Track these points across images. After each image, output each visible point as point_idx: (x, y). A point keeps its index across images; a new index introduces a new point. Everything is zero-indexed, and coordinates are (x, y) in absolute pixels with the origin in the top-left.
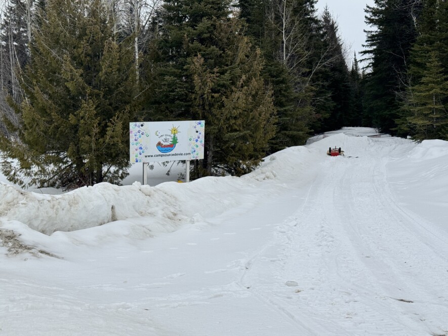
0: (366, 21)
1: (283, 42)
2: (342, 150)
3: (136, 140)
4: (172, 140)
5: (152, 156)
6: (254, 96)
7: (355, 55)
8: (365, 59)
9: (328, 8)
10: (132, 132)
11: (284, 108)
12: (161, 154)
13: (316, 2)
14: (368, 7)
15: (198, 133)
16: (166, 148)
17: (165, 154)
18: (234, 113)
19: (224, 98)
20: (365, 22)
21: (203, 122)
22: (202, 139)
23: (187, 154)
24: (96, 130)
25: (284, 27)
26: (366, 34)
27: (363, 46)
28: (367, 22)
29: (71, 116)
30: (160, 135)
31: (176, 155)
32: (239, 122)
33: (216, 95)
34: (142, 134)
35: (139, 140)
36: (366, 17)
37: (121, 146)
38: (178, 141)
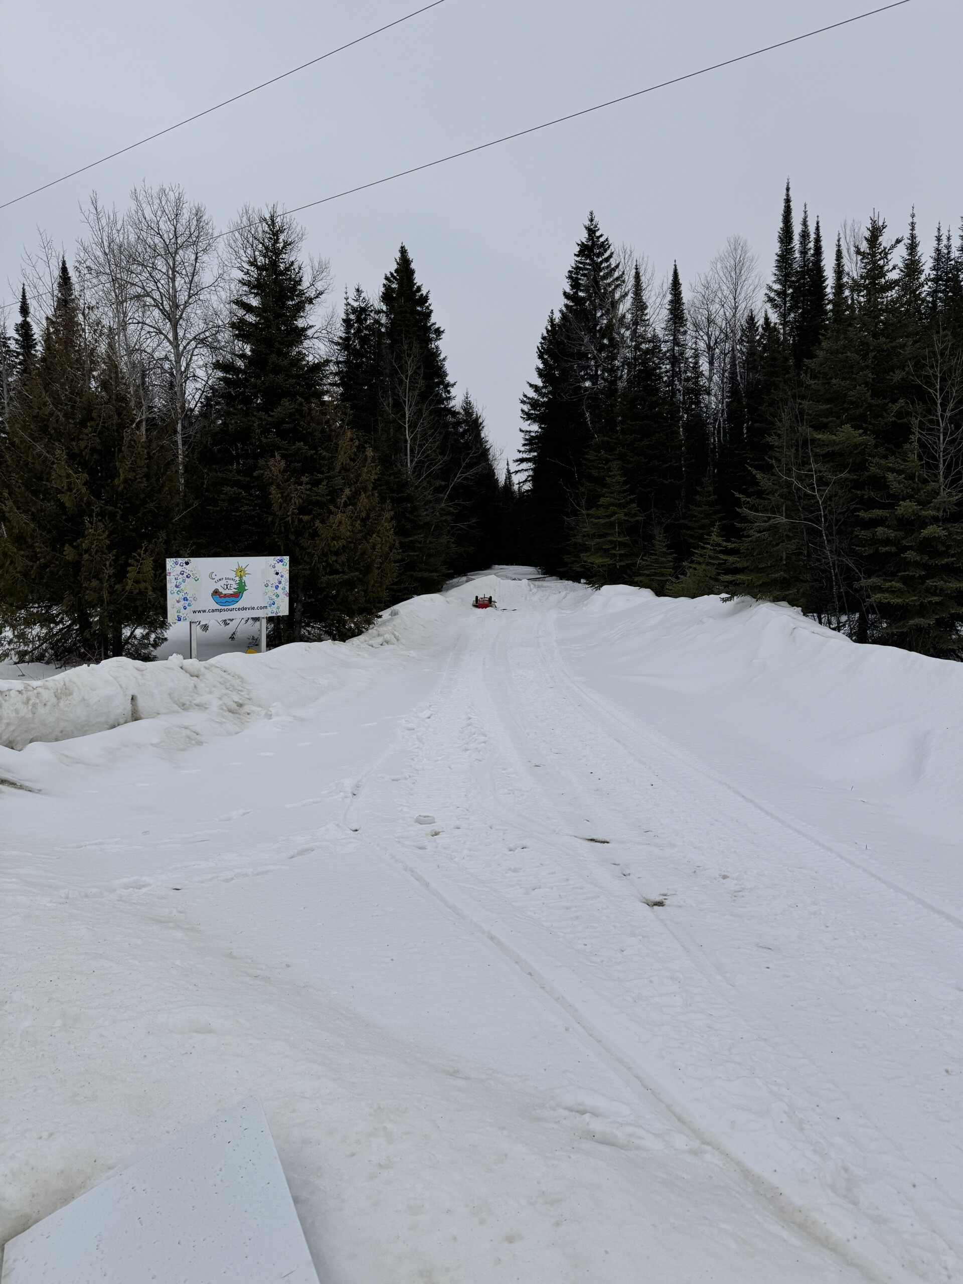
0: (522, 415)
1: (406, 441)
2: (493, 599)
3: (177, 586)
4: (236, 587)
5: (204, 611)
6: (364, 521)
7: (508, 464)
8: (522, 470)
9: (469, 396)
10: (169, 573)
11: (410, 539)
12: (220, 607)
13: (453, 385)
14: (525, 396)
15: (279, 576)
16: (227, 599)
17: (226, 608)
18: (334, 545)
19: (318, 523)
20: (521, 417)
21: (286, 559)
22: (286, 584)
23: (261, 608)
24: (109, 571)
25: (407, 419)
26: (522, 435)
27: (520, 451)
28: (524, 418)
29: (67, 548)
30: (217, 578)
31: (244, 609)
32: (343, 558)
33: (306, 518)
34: (187, 576)
35: (182, 586)
36: (523, 411)
37: (151, 595)
38: (246, 588)
